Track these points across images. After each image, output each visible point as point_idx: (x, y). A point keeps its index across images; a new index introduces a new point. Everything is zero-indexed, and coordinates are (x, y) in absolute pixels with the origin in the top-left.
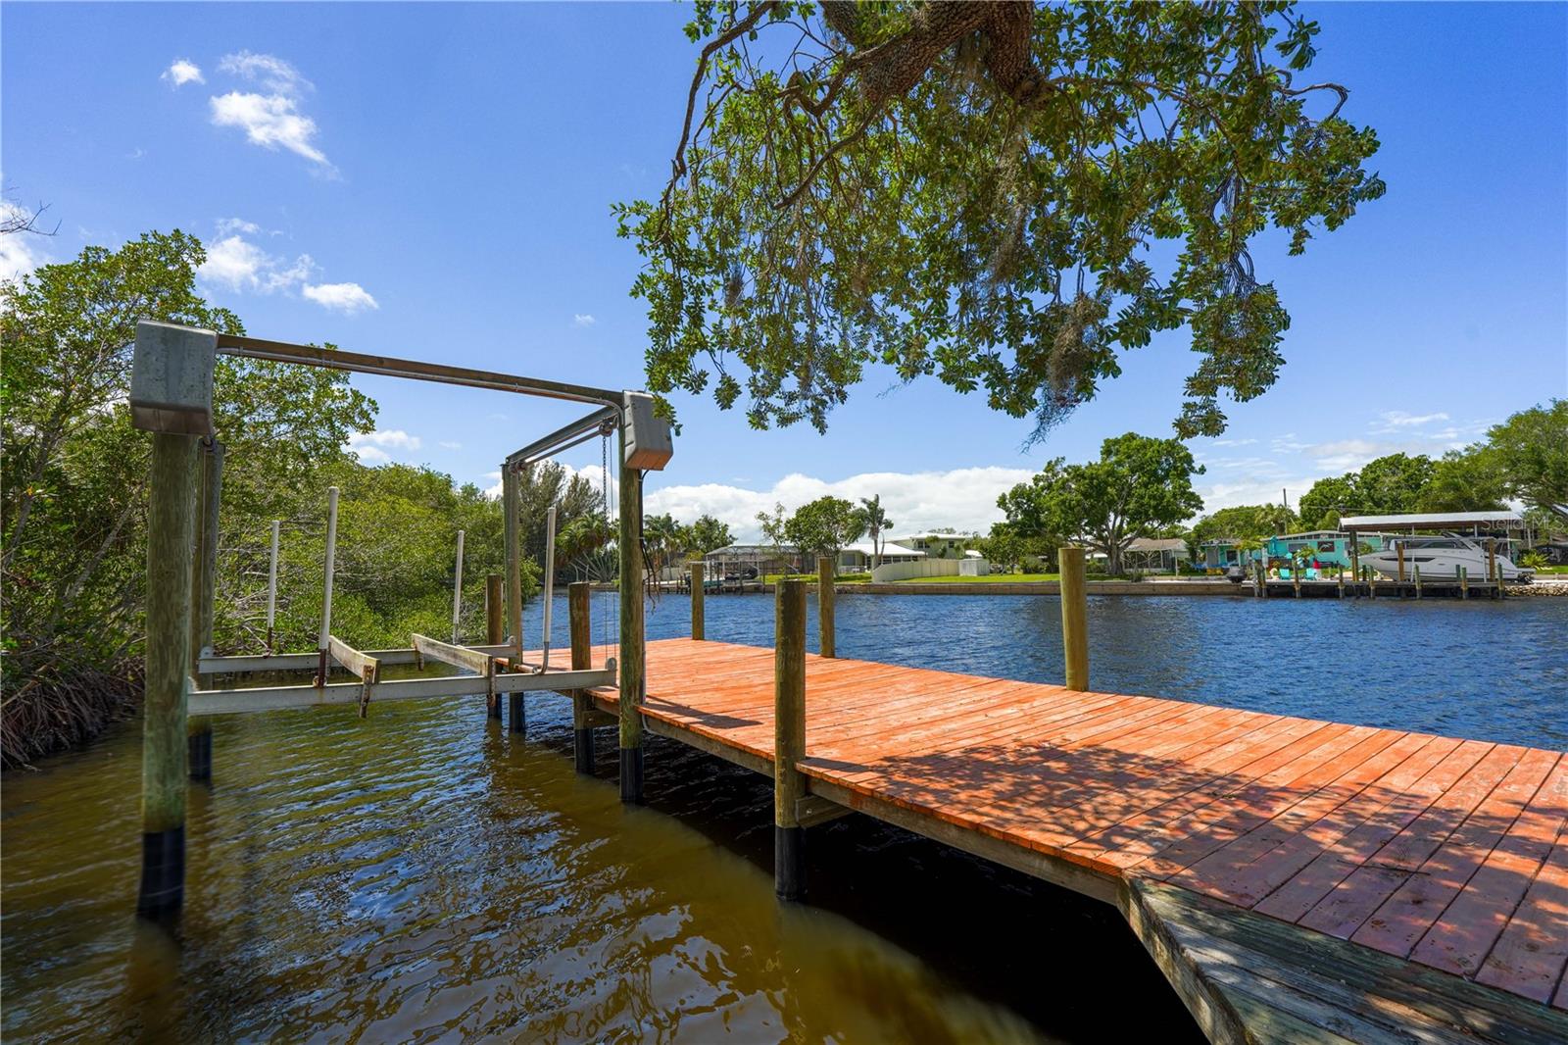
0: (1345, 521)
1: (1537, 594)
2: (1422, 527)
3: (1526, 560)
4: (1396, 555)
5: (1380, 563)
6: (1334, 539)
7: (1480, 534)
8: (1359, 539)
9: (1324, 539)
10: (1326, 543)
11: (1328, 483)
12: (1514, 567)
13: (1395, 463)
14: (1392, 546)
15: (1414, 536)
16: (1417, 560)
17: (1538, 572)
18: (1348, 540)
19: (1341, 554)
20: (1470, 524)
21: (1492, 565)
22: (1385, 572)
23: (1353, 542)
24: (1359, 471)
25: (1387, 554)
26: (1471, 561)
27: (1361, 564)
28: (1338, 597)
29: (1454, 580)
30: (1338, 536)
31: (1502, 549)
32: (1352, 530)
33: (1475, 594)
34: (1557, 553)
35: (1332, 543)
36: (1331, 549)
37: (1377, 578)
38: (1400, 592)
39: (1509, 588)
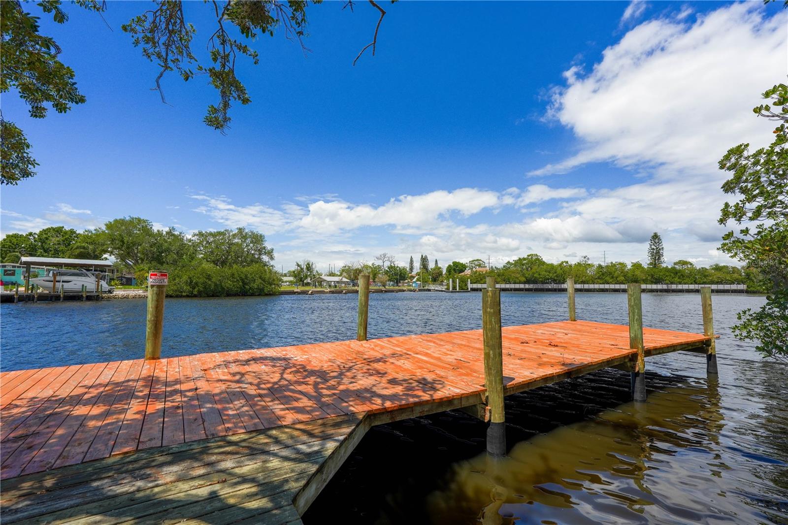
0: (24, 259)
1: (114, 297)
2: (67, 265)
3: (113, 283)
4: (52, 279)
5: (42, 283)
6: (16, 269)
7: (94, 271)
8: (31, 270)
9: (8, 268)
10: (10, 271)
11: (16, 236)
12: (107, 286)
13: (59, 231)
14: (51, 274)
15: (64, 270)
16: (63, 282)
17: (117, 288)
18: (25, 269)
19: (20, 277)
20: (91, 265)
21: (98, 285)
22: (44, 288)
23: (28, 271)
24: (37, 232)
25: (48, 278)
26: (89, 283)
27: (31, 283)
28: (13, 302)
29: (80, 292)
30: (19, 267)
31: (103, 278)
32: (28, 264)
33: (89, 298)
34: (124, 280)
35: (14, 271)
36: (13, 274)
37: (39, 291)
38: (51, 298)
39: (104, 295)
